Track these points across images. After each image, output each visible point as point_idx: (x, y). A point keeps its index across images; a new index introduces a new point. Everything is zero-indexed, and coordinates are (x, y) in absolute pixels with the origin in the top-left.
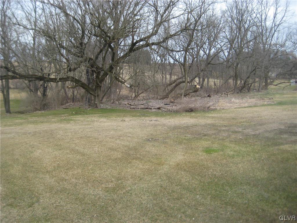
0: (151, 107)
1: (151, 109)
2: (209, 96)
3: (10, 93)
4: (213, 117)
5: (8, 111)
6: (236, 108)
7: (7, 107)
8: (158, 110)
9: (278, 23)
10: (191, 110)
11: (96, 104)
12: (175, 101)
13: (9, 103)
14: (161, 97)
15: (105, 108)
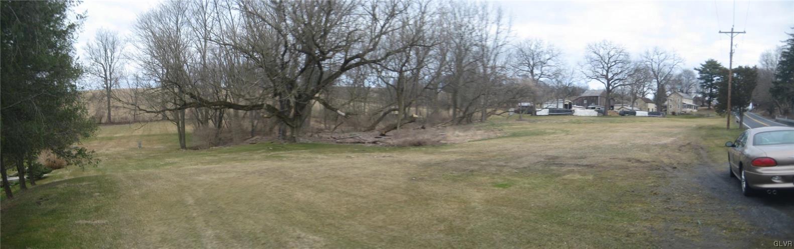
0: (363, 141)
1: (364, 143)
2: (423, 128)
3: (186, 126)
4: (454, 153)
5: (183, 147)
6: (469, 141)
7: (182, 142)
8: (374, 144)
9: (500, 43)
10: (418, 144)
11: (294, 137)
12: (387, 134)
13: (184, 136)
14: (366, 129)
15: (305, 142)
